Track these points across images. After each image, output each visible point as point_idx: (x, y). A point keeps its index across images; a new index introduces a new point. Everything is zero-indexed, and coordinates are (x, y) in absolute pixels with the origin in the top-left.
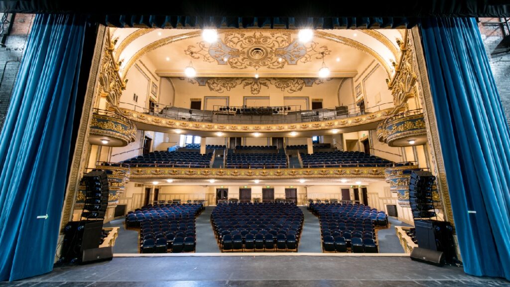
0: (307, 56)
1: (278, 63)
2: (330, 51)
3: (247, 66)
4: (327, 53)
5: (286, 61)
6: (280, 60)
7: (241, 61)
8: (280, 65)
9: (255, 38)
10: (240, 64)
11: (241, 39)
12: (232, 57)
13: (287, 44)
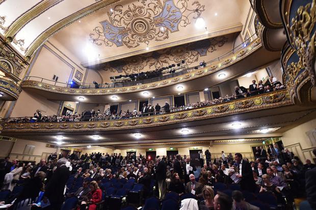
0: (185, 18)
1: (162, 33)
2: (204, 6)
3: (139, 43)
4: (202, 9)
5: (168, 29)
6: (162, 29)
7: (132, 39)
8: (165, 35)
9: (131, 11)
10: (132, 42)
11: (122, 15)
12: (123, 37)
13: (161, 10)
